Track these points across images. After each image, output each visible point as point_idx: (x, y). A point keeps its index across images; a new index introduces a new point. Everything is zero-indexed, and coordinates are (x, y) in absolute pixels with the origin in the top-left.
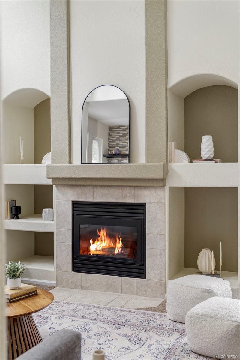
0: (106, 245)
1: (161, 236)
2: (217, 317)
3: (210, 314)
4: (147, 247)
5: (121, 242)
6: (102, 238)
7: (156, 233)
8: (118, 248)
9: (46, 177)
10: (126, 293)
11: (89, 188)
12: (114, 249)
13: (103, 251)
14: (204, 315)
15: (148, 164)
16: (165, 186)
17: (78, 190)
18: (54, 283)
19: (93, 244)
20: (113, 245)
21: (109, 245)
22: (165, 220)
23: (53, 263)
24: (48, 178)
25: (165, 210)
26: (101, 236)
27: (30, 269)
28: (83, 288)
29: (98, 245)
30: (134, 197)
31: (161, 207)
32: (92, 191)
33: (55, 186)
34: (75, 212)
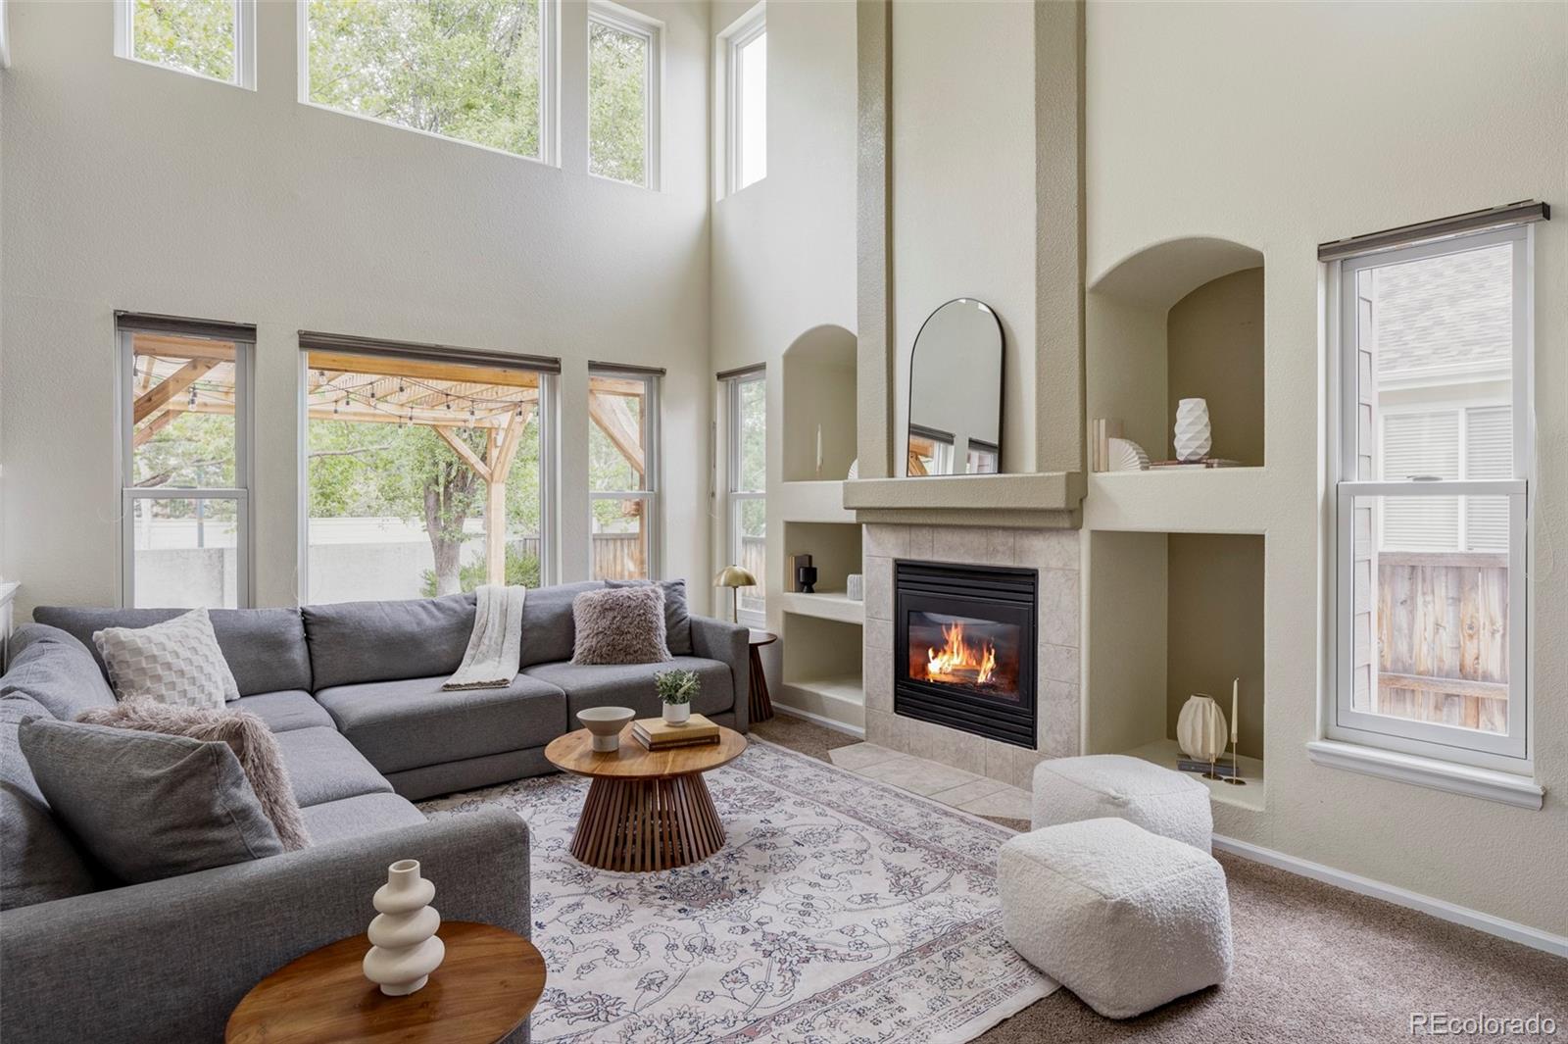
0: (961, 662)
1: (1070, 651)
2: (1060, 869)
3: (1047, 856)
4: (1040, 675)
5: (992, 657)
6: (953, 648)
7: (1060, 642)
8: (985, 672)
9: (842, 507)
10: (994, 777)
11: (924, 531)
12: (977, 672)
13: (953, 675)
14: (1030, 857)
15: (1041, 474)
16: (1081, 528)
17: (904, 536)
18: (861, 731)
19: (933, 658)
20: (974, 663)
21: (967, 662)
22: (1080, 612)
23: (861, 687)
24: (846, 508)
25: (1079, 587)
26: (950, 643)
27: (827, 697)
28: (911, 752)
29: (944, 662)
30: (1014, 552)
31: (1070, 579)
32: (930, 538)
33: (864, 526)
34: (901, 584)
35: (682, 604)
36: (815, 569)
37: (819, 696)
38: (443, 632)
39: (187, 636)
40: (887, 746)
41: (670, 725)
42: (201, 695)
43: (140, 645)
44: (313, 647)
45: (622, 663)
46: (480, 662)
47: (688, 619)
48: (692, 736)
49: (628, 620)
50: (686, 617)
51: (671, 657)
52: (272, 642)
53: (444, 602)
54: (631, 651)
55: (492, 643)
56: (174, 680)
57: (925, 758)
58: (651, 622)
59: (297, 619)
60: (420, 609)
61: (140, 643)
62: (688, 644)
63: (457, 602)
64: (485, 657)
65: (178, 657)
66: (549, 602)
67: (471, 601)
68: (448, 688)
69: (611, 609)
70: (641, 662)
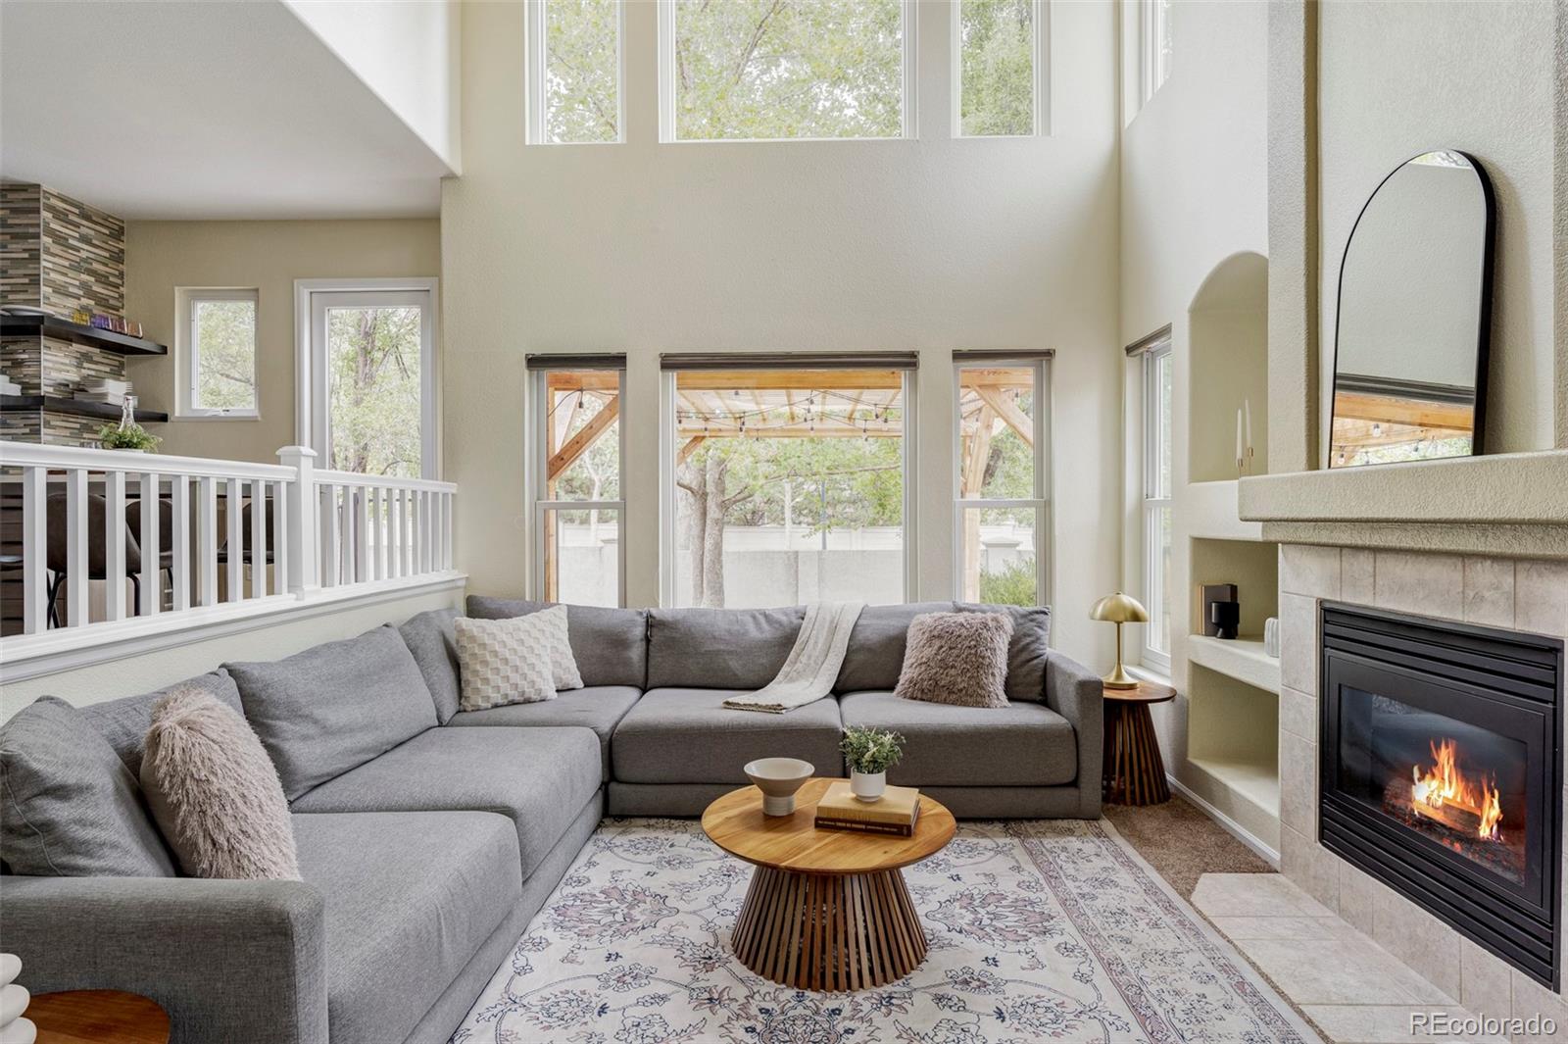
0: (1455, 797)
5: (1495, 802)
6: (1443, 773)
8: (1488, 821)
9: (1238, 515)
10: (1474, 1011)
11: (1361, 558)
12: (1478, 820)
13: (1445, 813)
17: (1333, 563)
18: (1274, 855)
20: (1473, 805)
21: (1463, 802)
23: (1277, 789)
24: (1246, 520)
29: (1432, 789)
30: (1515, 603)
32: (1371, 569)
33: (1280, 545)
34: (1330, 640)
35: (1038, 639)
36: (1238, 605)
37: (1225, 787)
38: (765, 644)
39: (519, 629)
40: (1308, 890)
41: (859, 799)
42: (524, 682)
43: (476, 634)
44: (650, 647)
45: (945, 702)
46: (792, 680)
47: (1045, 657)
48: (873, 820)
49: (956, 652)
50: (1044, 654)
51: (1006, 702)
52: (616, 641)
53: (774, 615)
54: (955, 690)
55: (812, 662)
56: (499, 666)
57: (1362, 930)
58: (983, 658)
59: (641, 620)
60: (750, 620)
61: (475, 632)
62: (1039, 689)
63: (786, 615)
64: (800, 675)
65: (505, 646)
66: (884, 622)
67: (800, 615)
68: (728, 705)
69: (939, 637)
70: (965, 704)
